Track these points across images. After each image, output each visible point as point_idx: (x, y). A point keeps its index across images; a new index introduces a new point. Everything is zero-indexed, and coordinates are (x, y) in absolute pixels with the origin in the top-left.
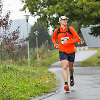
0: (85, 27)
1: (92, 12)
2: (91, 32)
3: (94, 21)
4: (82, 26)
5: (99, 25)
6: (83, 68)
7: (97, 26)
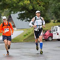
0: (14, 13)
1: (19, 2)
2: (18, 17)
3: (20, 9)
4: (12, 12)
5: (24, 12)
6: (13, 44)
7: (23, 12)
